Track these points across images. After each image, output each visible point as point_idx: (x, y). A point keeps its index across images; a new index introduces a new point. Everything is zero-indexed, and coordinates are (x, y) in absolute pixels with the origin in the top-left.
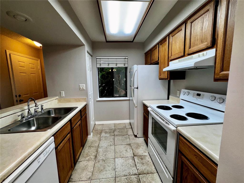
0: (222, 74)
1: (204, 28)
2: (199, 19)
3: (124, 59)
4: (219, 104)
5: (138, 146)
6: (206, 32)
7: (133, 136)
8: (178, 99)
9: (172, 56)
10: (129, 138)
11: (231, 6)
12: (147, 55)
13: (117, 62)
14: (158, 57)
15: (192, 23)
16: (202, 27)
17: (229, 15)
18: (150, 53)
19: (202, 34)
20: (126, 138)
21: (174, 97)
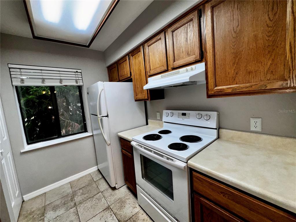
0: (216, 90)
1: (188, 39)
2: (182, 29)
3: (74, 73)
4: (207, 121)
5: (122, 202)
6: (192, 43)
7: (110, 190)
8: (161, 122)
9: (150, 70)
10: (104, 197)
11: (216, 19)
12: (110, 70)
13: (62, 78)
14: (131, 73)
15: (173, 32)
16: (187, 38)
17: (215, 28)
18: (116, 66)
19: (187, 46)
20: (99, 199)
21: (155, 121)
